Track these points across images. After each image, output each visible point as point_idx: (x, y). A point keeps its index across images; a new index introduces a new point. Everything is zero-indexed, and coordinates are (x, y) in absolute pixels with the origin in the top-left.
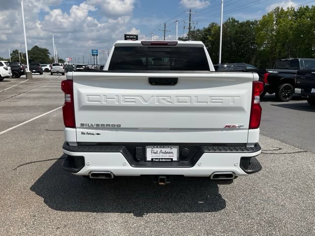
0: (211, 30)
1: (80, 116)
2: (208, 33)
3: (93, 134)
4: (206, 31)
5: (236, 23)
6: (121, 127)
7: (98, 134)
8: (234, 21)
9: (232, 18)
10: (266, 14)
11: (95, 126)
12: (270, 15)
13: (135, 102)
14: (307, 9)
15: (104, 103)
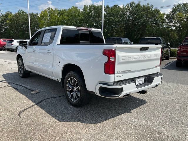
0: (7, 16)
1: (118, 68)
2: (6, 18)
3: (120, 76)
4: (4, 16)
5: (25, 14)
6: (131, 71)
7: (122, 76)
8: (23, 12)
9: (22, 10)
10: (44, 11)
11: (122, 72)
12: (46, 11)
13: (137, 58)
14: (65, 10)
15: (128, 60)
